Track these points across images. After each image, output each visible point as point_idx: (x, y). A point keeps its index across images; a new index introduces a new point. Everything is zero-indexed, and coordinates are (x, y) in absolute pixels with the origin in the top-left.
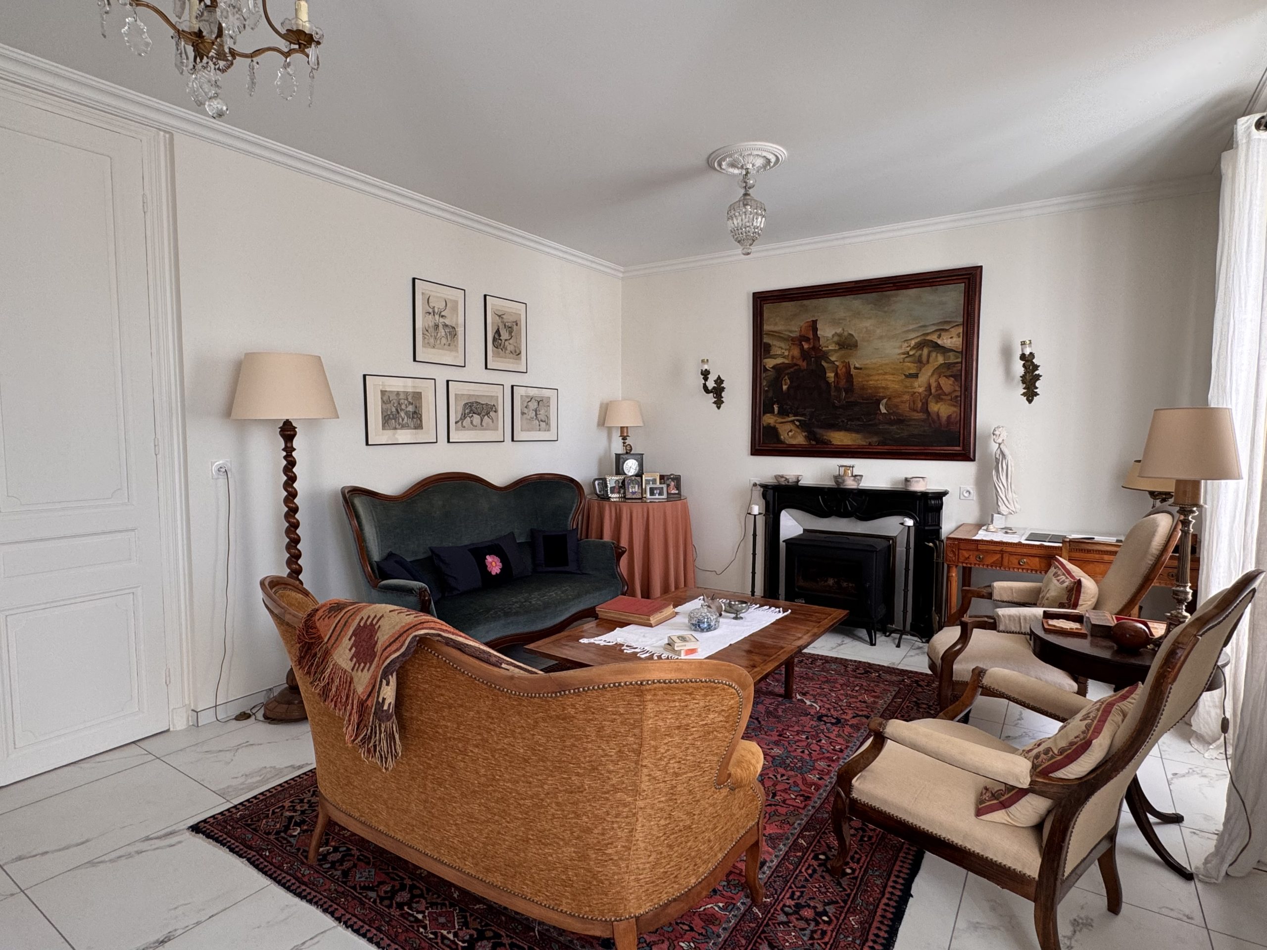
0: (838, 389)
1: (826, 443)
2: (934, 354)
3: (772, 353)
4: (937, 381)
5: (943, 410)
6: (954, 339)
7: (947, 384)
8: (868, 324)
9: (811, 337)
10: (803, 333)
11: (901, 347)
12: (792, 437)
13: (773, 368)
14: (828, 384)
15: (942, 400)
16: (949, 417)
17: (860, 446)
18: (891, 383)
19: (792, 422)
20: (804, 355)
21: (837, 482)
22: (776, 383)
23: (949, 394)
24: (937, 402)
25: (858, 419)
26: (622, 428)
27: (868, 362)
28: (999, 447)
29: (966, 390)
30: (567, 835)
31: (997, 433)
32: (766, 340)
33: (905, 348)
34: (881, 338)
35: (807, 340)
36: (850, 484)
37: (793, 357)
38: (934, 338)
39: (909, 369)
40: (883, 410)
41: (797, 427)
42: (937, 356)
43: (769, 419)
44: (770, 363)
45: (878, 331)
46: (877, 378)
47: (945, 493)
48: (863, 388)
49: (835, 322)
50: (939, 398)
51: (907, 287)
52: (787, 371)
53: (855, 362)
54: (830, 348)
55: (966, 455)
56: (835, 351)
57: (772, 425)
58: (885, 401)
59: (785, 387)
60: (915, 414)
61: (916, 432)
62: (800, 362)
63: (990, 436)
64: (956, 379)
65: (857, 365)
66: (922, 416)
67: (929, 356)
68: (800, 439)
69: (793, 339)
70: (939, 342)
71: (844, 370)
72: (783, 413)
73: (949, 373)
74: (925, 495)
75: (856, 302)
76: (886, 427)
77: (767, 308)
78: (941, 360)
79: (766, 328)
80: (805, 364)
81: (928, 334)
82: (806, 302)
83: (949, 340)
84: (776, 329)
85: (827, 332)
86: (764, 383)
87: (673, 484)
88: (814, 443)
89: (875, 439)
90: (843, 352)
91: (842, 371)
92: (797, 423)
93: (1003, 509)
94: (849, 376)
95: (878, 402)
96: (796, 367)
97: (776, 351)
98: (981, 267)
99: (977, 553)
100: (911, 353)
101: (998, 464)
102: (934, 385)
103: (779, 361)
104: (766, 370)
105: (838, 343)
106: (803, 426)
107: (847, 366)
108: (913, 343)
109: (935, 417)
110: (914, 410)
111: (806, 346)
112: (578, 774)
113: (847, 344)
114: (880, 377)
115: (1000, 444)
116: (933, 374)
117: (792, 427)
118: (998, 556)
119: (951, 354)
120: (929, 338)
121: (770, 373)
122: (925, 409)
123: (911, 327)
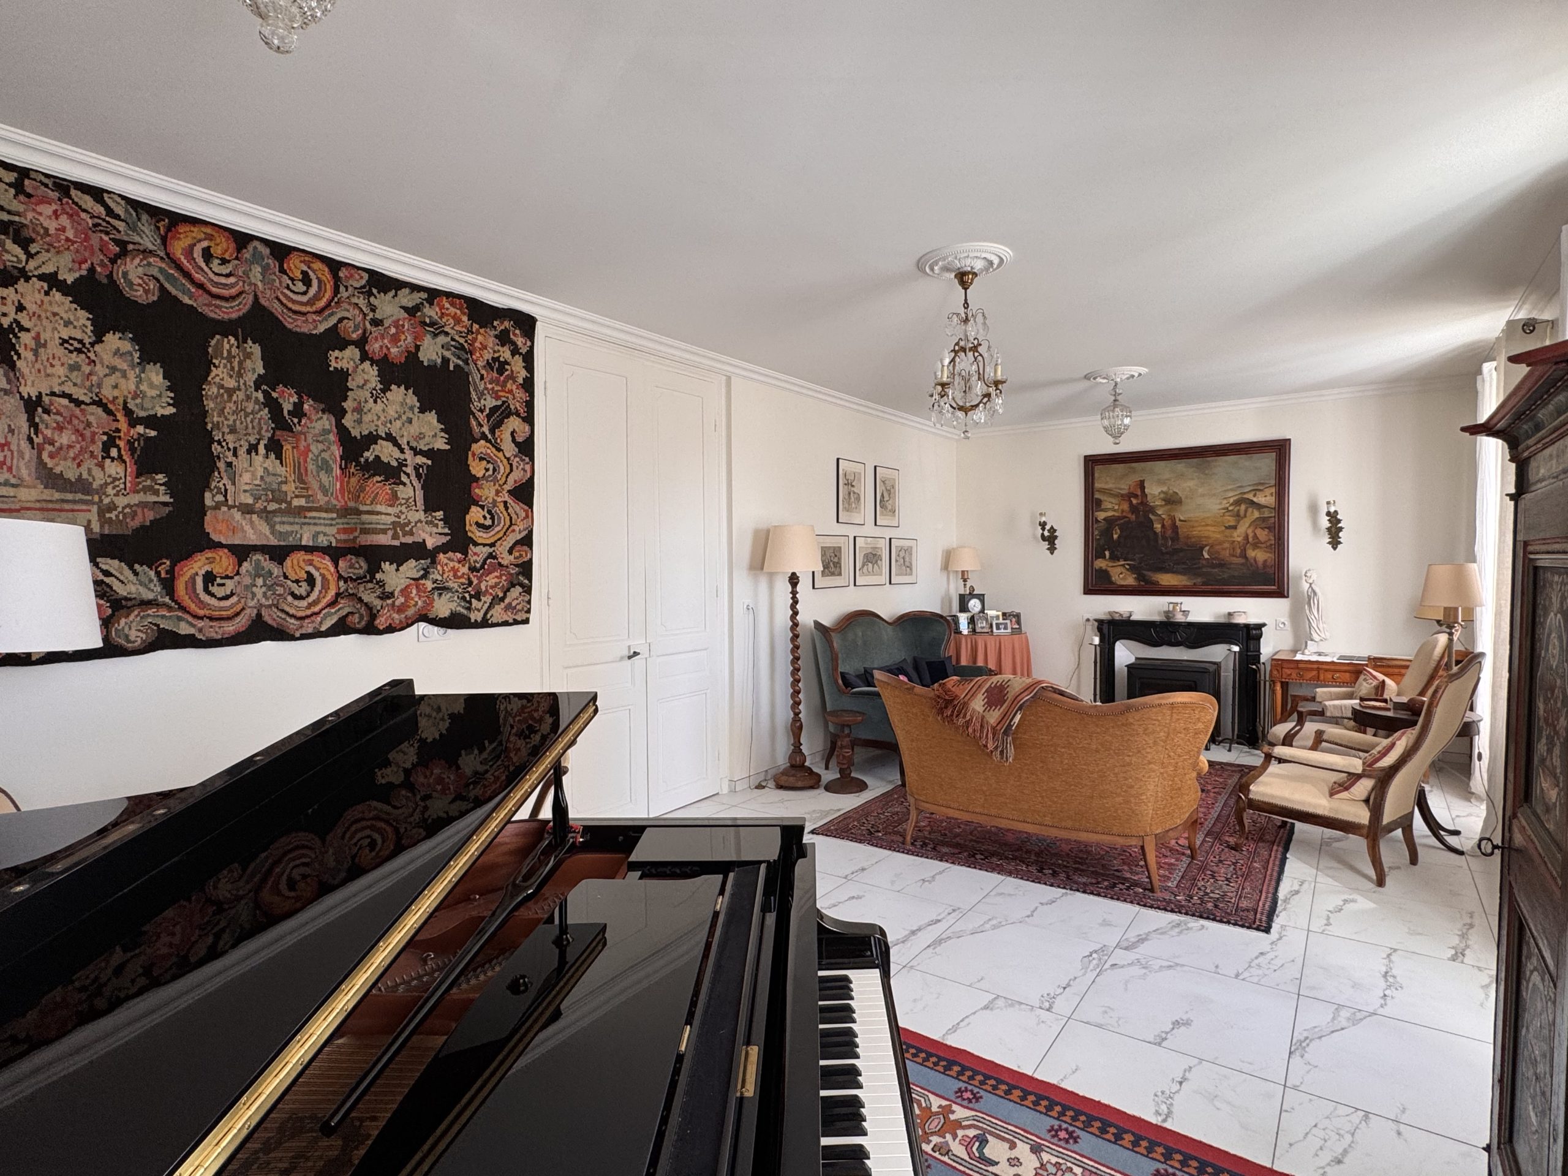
0: (1164, 538)
1: (1153, 584)
2: (1250, 510)
3: (1103, 507)
4: (1253, 532)
5: (1260, 556)
6: (1268, 498)
7: (1263, 535)
8: (1191, 484)
9: (1139, 493)
10: (1132, 490)
11: (1221, 503)
12: (1122, 579)
13: (1104, 519)
14: (1155, 533)
15: (1258, 547)
16: (1265, 561)
17: (1185, 586)
18: (1213, 533)
19: (1123, 565)
20: (1134, 509)
21: (1168, 617)
22: (1107, 532)
23: (1265, 542)
24: (1254, 550)
25: (1184, 563)
26: (963, 572)
27: (1192, 515)
28: (1310, 586)
29: (1279, 539)
30: (1119, 790)
31: (1308, 574)
32: (1097, 495)
33: (1225, 504)
34: (1203, 495)
35: (1136, 496)
36: (1180, 618)
37: (1123, 511)
38: (1250, 496)
39: (1229, 521)
40: (1206, 556)
41: (1128, 570)
42: (1253, 512)
43: (1100, 564)
44: (1101, 515)
45: (1200, 490)
46: (1199, 529)
47: (1264, 625)
48: (1188, 537)
49: (1161, 482)
50: (1256, 545)
51: (1225, 455)
52: (1119, 522)
53: (1179, 516)
54: (1157, 503)
55: (1280, 593)
56: (1161, 506)
57: (1104, 568)
58: (1207, 548)
59: (1115, 536)
60: (1234, 558)
61: (1236, 574)
62: (1129, 515)
63: (1301, 578)
64: (1270, 531)
65: (1182, 518)
66: (1241, 560)
67: (1246, 511)
68: (1130, 580)
69: (1122, 495)
70: (1255, 500)
71: (1170, 522)
72: (1114, 558)
73: (1263, 525)
74: (1247, 627)
75: (1180, 466)
76: (1209, 570)
77: (1098, 469)
78: (1256, 514)
79: (1097, 485)
80: (1134, 517)
81: (1245, 493)
82: (1133, 465)
83: (1264, 499)
84: (1106, 487)
85: (1154, 490)
86: (1096, 533)
87: (1014, 620)
88: (1142, 583)
89: (1199, 580)
90: (1169, 507)
91: (1168, 523)
92: (1128, 567)
93: (1315, 636)
94: (1175, 528)
95: (1202, 549)
96: (1126, 519)
97: (1106, 505)
98: (1289, 440)
99: (1297, 671)
100: (1230, 508)
101: (1310, 600)
102: (1251, 535)
103: (1110, 514)
104: (1097, 521)
105: (1163, 500)
106: (1132, 569)
107: (1173, 519)
108: (1231, 500)
109: (1252, 561)
110: (1234, 556)
111: (1134, 501)
112: (1129, 756)
113: (1172, 500)
114: (1203, 528)
115: (1311, 584)
116: (1249, 527)
117: (1123, 570)
118: (1314, 673)
119: (1266, 509)
120: (1246, 496)
121: (1101, 524)
122: (1244, 555)
123: (1230, 487)
